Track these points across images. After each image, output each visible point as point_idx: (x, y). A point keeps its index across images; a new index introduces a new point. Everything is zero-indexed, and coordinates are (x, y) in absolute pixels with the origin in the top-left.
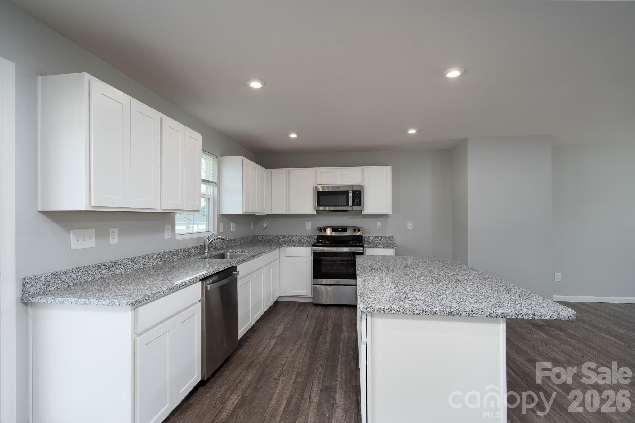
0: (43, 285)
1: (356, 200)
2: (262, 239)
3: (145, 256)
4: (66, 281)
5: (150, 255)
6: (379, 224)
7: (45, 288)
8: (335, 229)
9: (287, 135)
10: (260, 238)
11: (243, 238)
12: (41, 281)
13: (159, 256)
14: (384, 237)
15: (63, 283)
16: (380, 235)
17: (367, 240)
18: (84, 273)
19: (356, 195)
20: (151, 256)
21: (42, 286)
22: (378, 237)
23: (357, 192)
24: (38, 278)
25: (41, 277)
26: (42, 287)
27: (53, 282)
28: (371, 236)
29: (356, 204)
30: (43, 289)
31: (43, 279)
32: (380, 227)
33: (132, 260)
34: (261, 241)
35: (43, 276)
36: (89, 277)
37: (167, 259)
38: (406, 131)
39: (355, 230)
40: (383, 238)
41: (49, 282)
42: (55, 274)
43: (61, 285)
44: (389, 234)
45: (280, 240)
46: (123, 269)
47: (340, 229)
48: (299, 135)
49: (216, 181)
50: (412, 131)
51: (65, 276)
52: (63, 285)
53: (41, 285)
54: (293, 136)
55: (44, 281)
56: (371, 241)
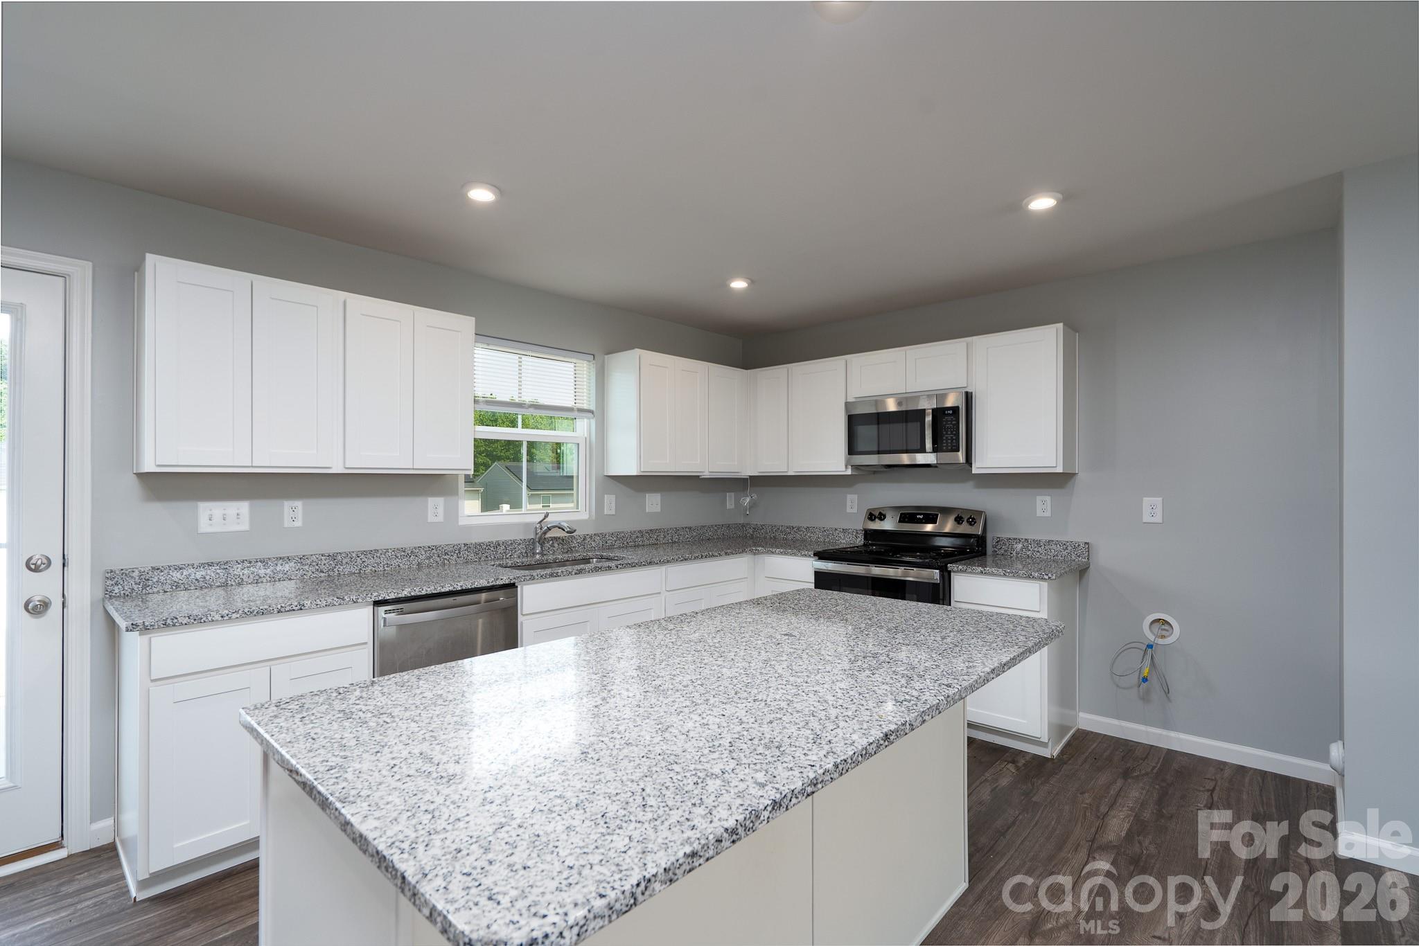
0: (136, 584)
1: (947, 434)
2: (753, 532)
3: (364, 553)
4: (180, 582)
5: (377, 551)
6: (1044, 503)
7: (140, 589)
8: (908, 516)
9: (725, 285)
10: (751, 531)
11: (690, 528)
12: (132, 577)
13: (403, 553)
14: (1057, 543)
15: (176, 584)
16: (1044, 537)
17: (1006, 551)
18: (218, 571)
19: (947, 421)
20: (380, 552)
21: (134, 585)
22: (1038, 543)
23: (951, 412)
24: (127, 572)
25: (133, 571)
26: (135, 587)
27: (155, 580)
28: (1015, 539)
29: (947, 446)
30: (136, 589)
31: (136, 574)
32: (1048, 514)
33: (333, 557)
34: (752, 537)
35: (136, 571)
36: (229, 579)
37: (427, 561)
38: (1017, 207)
39: (959, 520)
40: (1054, 547)
41: (148, 580)
42: (158, 569)
43: (170, 586)
44: (1075, 535)
45: (790, 537)
46: (308, 571)
47: (920, 514)
48: (752, 282)
49: (593, 407)
50: (1042, 203)
51: (178, 573)
52: (174, 588)
53: (133, 583)
54: (739, 284)
55: (137, 578)
56: (1017, 553)
